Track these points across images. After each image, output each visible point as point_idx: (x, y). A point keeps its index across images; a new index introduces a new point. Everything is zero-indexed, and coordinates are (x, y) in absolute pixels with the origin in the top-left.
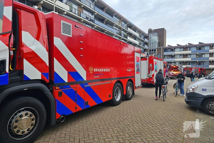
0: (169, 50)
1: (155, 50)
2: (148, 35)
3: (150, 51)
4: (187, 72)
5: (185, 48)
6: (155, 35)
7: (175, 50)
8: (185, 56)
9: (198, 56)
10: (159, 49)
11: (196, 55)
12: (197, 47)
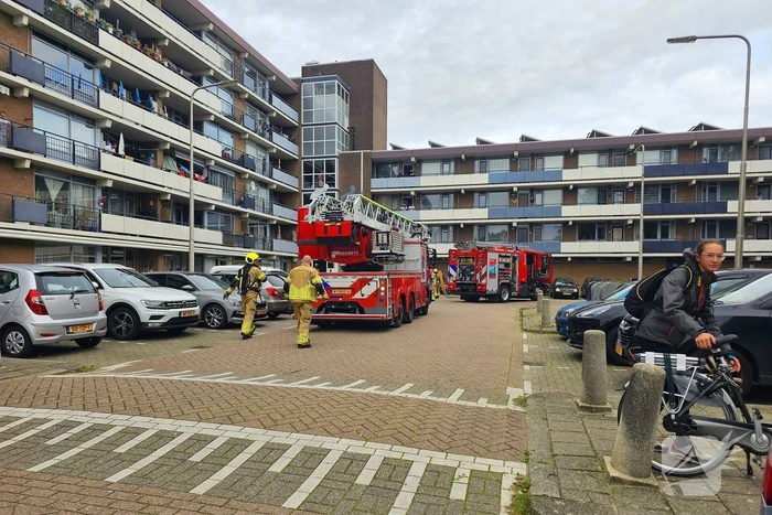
0: (396, 169)
1: (330, 168)
2: (294, 86)
3: (308, 168)
4: (464, 273)
5: (464, 160)
6: (330, 90)
7: (420, 168)
8: (464, 197)
9: (515, 198)
10: (349, 162)
11: (511, 197)
12: (511, 156)
